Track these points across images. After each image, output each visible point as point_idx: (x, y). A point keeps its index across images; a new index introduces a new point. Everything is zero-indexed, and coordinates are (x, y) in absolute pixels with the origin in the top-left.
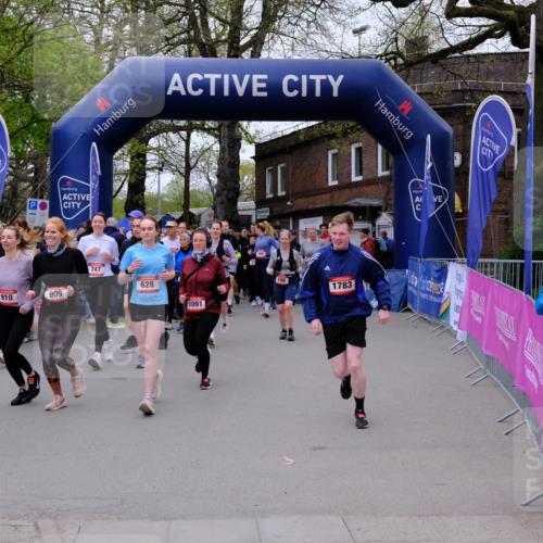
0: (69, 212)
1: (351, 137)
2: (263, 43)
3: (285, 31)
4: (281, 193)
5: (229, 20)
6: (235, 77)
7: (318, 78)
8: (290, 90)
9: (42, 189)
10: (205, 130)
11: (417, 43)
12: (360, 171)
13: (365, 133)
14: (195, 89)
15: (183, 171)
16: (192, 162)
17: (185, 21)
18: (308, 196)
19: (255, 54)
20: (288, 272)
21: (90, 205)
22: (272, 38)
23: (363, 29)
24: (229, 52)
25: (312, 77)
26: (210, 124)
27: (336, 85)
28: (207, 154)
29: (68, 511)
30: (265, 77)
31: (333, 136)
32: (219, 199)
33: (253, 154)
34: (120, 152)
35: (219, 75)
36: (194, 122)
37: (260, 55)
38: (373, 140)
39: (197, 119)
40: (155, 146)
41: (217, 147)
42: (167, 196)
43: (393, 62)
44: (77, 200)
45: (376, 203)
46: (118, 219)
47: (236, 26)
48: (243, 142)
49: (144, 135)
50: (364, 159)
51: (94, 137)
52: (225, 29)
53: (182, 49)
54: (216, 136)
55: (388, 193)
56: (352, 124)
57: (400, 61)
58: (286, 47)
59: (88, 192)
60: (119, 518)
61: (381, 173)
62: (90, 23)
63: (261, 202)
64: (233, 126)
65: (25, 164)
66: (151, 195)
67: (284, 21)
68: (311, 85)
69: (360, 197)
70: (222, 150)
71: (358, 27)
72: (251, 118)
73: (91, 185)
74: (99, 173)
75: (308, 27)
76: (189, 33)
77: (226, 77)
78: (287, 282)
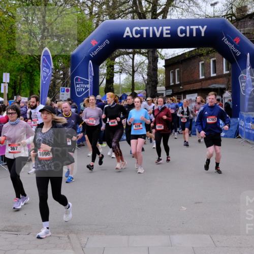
0: (79, 93)
1: (210, 55)
2: (168, 12)
3: (178, 6)
4: (177, 83)
5: (152, 1)
6: (155, 28)
7: (194, 28)
8: (181, 33)
9: (67, 83)
10: (141, 53)
11: (242, 9)
12: (215, 72)
13: (217, 53)
14: (136, 34)
15: (131, 73)
16: (135, 69)
17: (131, 3)
18: (191, 84)
19: (164, 17)
20: (186, 116)
21: (89, 89)
22: (172, 9)
23: (216, 3)
24: (152, 16)
25: (191, 27)
26: (143, 51)
27: (203, 30)
28: (142, 65)
29: (83, 230)
30: (169, 28)
31: (201, 55)
32: (148, 86)
33: (164, 65)
34: (102, 65)
35: (147, 27)
36: (136, 50)
37: (166, 17)
38: (221, 56)
39: (137, 49)
40: (118, 61)
41: (147, 61)
42: (124, 85)
43: (230, 19)
44: (83, 88)
45: (223, 86)
46: (101, 96)
47: (155, 4)
48: (159, 59)
49: (113, 56)
50: (216, 66)
51: (90, 58)
52: (150, 5)
53: (130, 16)
54: (146, 56)
55: (229, 81)
56: (211, 49)
57: (234, 18)
58: (179, 13)
59: (88, 84)
60: (106, 234)
61: (225, 72)
62: (87, 5)
63: (168, 87)
64: (154, 52)
65: (59, 71)
66: (116, 84)
67: (178, 1)
68: (191, 31)
69: (215, 84)
70: (149, 63)
71: (213, 2)
72: (162, 47)
73: (89, 80)
74: (93, 74)
75: (189, 3)
76: (133, 8)
77: (151, 28)
78: (186, 120)
